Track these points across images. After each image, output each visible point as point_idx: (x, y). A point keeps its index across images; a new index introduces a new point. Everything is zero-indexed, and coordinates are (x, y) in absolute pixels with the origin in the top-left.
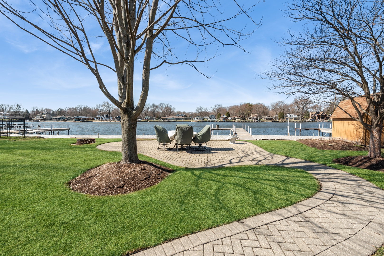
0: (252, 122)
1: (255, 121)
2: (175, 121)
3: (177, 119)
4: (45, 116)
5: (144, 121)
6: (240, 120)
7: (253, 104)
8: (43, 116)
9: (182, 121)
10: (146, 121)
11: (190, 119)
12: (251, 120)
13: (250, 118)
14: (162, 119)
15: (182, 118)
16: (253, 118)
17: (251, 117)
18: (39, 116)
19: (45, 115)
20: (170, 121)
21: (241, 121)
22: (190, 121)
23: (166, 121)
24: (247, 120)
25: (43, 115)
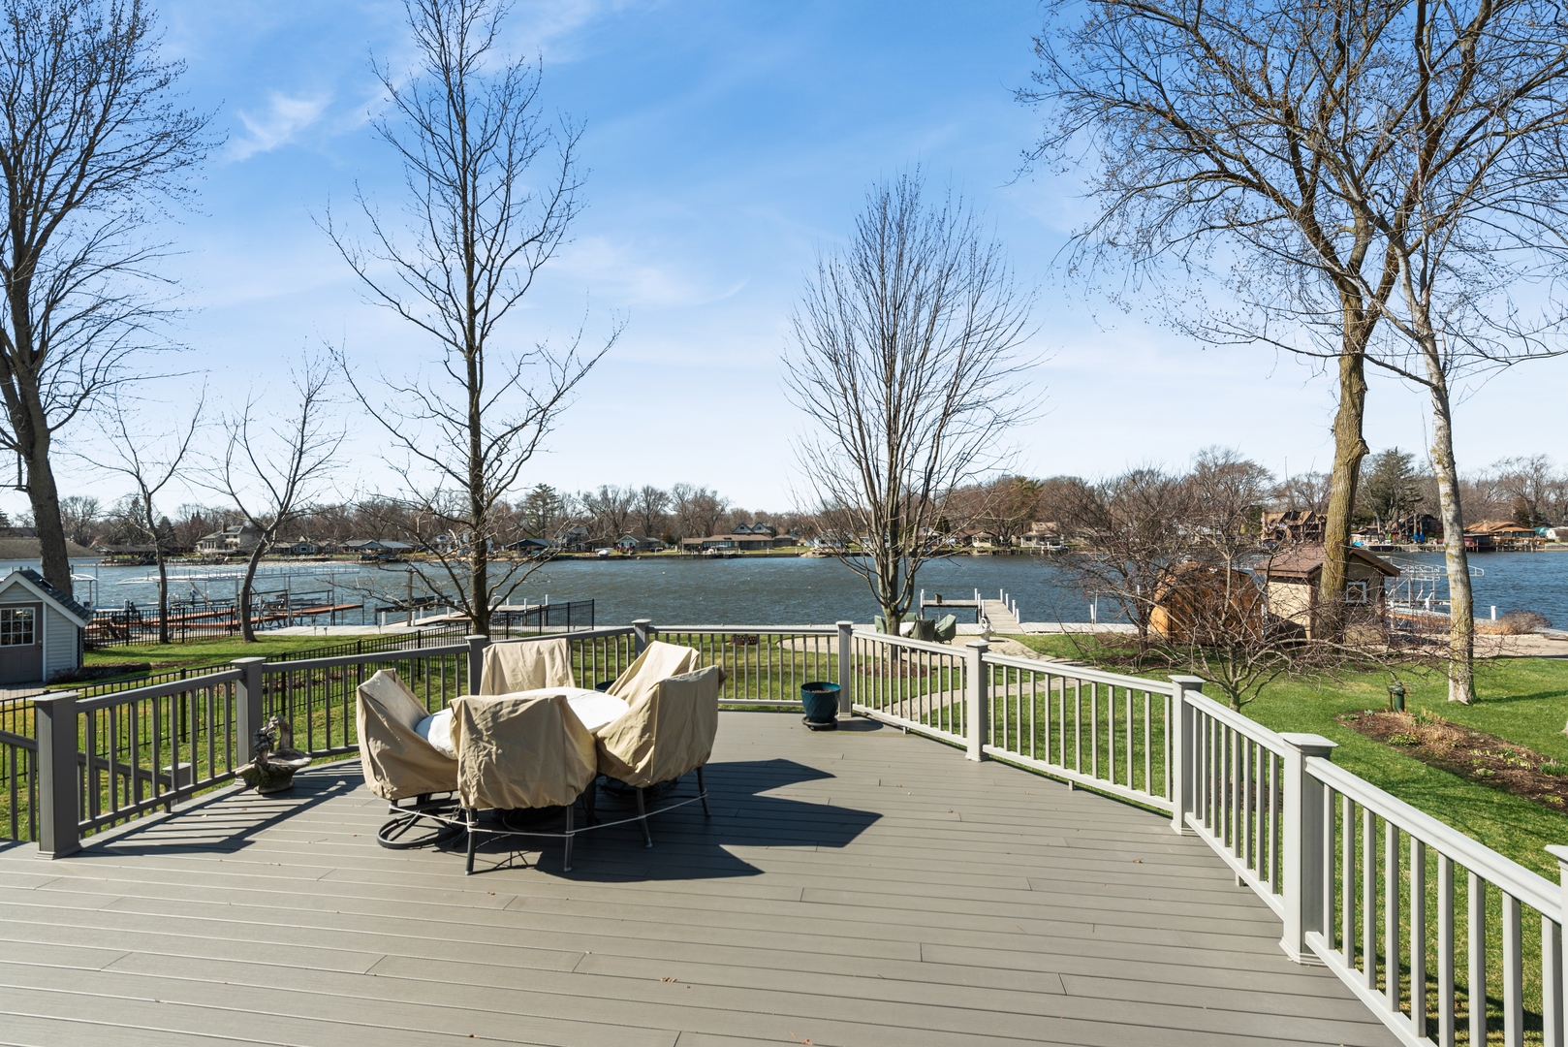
0: (1036, 552)
1: (1046, 551)
2: (740, 552)
3: (744, 545)
4: (235, 540)
5: (622, 558)
6: (988, 545)
7: (1039, 484)
8: (228, 540)
9: (766, 556)
10: (629, 558)
11: (794, 543)
12: (1033, 544)
13: (1029, 539)
14: (688, 547)
15: (765, 542)
16: (1042, 538)
17: (1034, 533)
18: (213, 540)
19: (235, 537)
20: (721, 556)
21: (994, 553)
22: (798, 555)
23: (706, 557)
24: (1018, 546)
25: (227, 537)
